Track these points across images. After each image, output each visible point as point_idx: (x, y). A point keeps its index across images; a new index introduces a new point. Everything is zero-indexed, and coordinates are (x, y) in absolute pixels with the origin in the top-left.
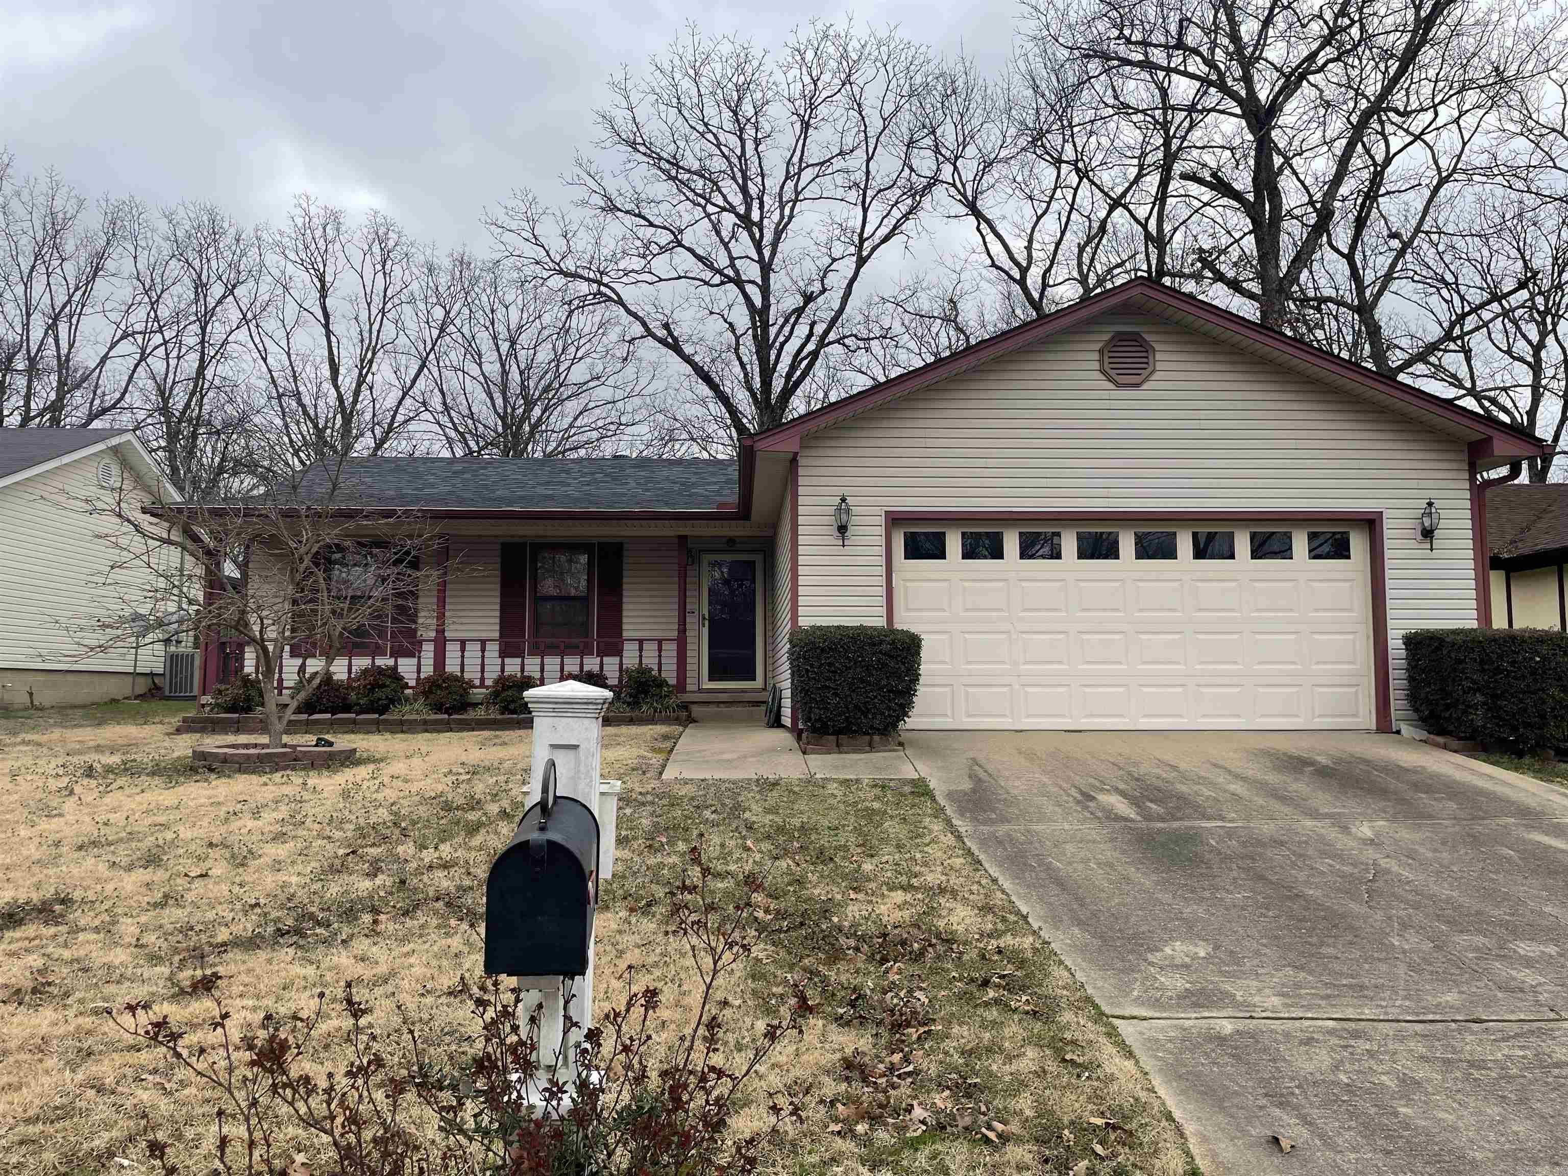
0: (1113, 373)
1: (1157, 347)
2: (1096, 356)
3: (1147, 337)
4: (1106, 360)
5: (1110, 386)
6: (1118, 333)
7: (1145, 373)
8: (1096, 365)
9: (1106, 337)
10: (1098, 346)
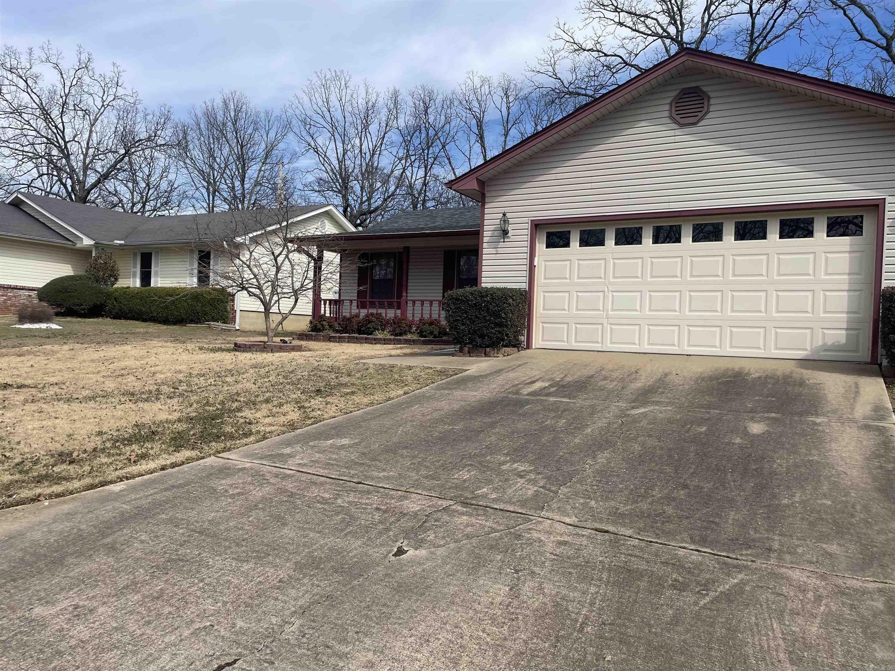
0: (678, 118)
1: (711, 94)
2: (667, 107)
3: (705, 89)
4: (674, 109)
5: (675, 126)
6: (683, 90)
7: (700, 115)
8: (667, 114)
9: (675, 93)
10: (668, 101)
